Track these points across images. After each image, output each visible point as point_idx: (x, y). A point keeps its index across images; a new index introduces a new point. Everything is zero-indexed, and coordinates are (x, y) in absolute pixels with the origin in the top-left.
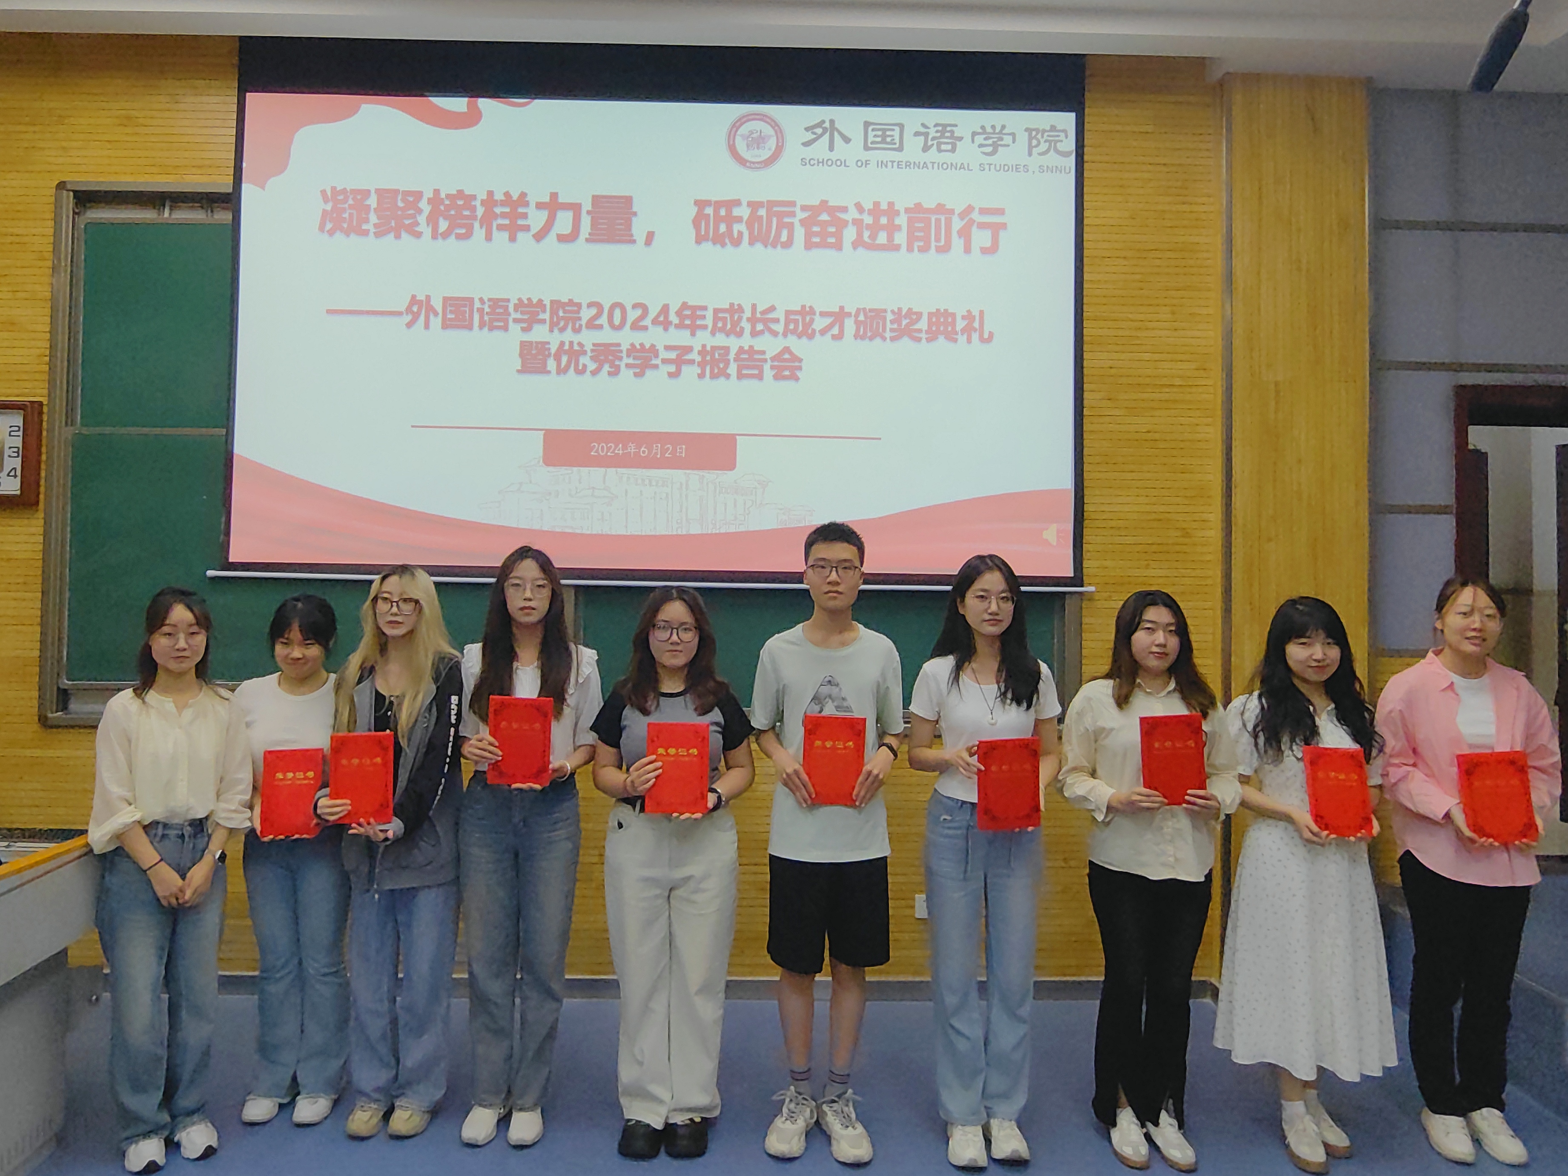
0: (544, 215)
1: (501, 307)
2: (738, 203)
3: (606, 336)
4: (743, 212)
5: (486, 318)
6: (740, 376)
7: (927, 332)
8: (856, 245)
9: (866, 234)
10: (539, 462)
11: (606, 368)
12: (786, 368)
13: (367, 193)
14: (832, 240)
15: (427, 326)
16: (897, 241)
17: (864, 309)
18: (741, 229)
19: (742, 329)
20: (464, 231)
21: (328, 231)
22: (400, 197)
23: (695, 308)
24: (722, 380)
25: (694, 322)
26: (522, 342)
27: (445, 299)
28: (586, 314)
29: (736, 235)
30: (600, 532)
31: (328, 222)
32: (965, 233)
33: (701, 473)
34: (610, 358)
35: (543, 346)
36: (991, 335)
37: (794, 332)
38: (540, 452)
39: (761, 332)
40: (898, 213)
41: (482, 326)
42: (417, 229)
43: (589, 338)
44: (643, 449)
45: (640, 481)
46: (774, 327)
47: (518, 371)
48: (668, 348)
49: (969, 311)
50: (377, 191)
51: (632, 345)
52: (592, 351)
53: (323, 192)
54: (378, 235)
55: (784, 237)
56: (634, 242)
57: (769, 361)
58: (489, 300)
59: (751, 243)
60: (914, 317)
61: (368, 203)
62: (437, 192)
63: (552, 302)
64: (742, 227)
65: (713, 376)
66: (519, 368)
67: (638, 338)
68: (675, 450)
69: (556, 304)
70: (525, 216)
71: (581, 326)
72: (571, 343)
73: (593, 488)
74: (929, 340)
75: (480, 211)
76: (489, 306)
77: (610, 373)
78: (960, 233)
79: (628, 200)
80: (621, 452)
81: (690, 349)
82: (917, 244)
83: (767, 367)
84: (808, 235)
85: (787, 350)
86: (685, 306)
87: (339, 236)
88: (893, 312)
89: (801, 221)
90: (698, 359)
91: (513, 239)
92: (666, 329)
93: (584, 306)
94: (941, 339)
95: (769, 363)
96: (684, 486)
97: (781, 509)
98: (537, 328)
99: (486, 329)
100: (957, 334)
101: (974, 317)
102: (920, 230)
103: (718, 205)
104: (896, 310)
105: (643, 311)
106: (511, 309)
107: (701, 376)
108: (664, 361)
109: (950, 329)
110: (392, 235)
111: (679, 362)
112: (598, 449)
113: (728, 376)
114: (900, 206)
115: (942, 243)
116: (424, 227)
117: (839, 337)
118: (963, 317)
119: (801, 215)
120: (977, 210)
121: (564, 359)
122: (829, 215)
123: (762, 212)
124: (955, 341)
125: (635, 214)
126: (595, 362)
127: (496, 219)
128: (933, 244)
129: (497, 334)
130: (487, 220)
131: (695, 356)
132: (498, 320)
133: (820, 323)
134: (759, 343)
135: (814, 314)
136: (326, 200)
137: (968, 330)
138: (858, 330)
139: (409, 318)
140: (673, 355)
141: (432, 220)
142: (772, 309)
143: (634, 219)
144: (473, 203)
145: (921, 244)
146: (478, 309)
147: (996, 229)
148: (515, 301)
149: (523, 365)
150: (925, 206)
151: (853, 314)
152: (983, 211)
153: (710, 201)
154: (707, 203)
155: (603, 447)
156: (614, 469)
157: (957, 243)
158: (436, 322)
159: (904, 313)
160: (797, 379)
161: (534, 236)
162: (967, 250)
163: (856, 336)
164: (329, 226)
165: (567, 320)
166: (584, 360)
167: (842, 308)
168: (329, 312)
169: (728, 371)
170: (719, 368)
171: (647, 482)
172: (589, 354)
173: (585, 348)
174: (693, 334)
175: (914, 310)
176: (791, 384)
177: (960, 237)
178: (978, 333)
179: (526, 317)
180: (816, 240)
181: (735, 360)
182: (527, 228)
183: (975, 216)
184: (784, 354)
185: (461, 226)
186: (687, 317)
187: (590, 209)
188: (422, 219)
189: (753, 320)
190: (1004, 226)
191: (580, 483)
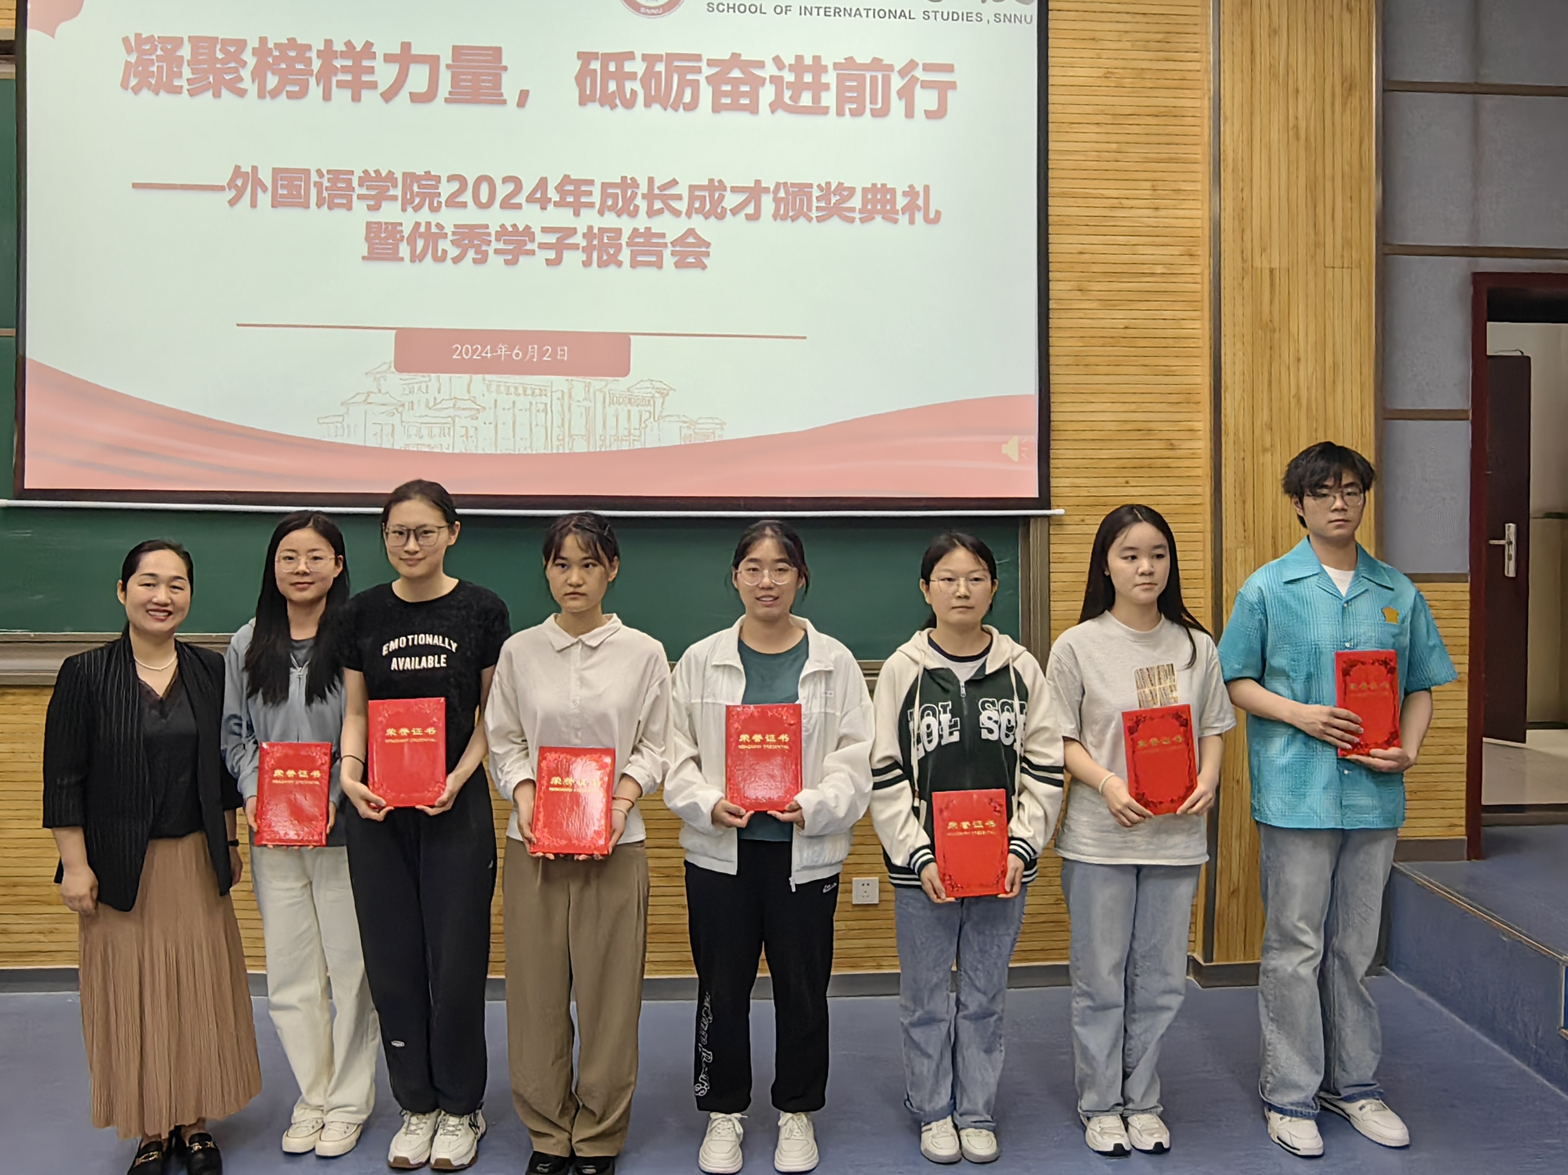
0: (394, 69)
1: (343, 181)
2: (630, 56)
3: (471, 216)
4: (637, 67)
5: (325, 194)
6: (634, 264)
7: (860, 212)
8: (774, 107)
9: (787, 94)
10: (390, 367)
11: (471, 254)
12: (689, 254)
13: (178, 42)
14: (744, 101)
15: (254, 204)
16: (824, 103)
17: (785, 184)
18: (635, 88)
19: (637, 207)
20: (296, 88)
21: (132, 88)
22: (219, 47)
23: (579, 183)
24: (612, 268)
25: (577, 197)
26: (369, 225)
27: (276, 171)
28: (446, 189)
29: (628, 96)
30: (464, 451)
31: (132, 78)
32: (906, 93)
33: (588, 380)
34: (476, 242)
35: (394, 228)
36: (938, 213)
37: (700, 211)
38: (391, 357)
39: (660, 211)
40: (825, 69)
41: (319, 205)
42: (242, 86)
43: (449, 218)
44: (516, 351)
45: (512, 390)
46: (675, 204)
47: (364, 258)
48: (545, 230)
49: (911, 187)
50: (190, 38)
51: (503, 226)
52: (454, 233)
53: (126, 40)
54: (192, 93)
55: (687, 98)
56: (504, 102)
57: (669, 245)
58: (329, 172)
59: (647, 105)
60: (845, 193)
61: (179, 53)
62: (263, 41)
63: (405, 175)
64: (637, 86)
65: (602, 264)
66: (366, 254)
67: (509, 218)
68: (554, 352)
69: (410, 178)
70: (371, 70)
71: (440, 203)
72: (428, 224)
73: (455, 398)
74: (862, 220)
75: (316, 64)
76: (329, 179)
77: (475, 261)
78: (900, 94)
79: (498, 51)
80: (489, 355)
81: (573, 231)
82: (847, 107)
83: (667, 253)
84: (717, 95)
85: (691, 232)
86: (566, 179)
87: (146, 94)
88: (819, 186)
89: (707, 78)
90: (583, 243)
91: (356, 98)
92: (544, 208)
93: (444, 180)
94: (879, 218)
95: (670, 248)
96: (566, 397)
97: (685, 422)
98: (385, 204)
99: (326, 206)
100: (897, 213)
101: (918, 192)
102: (851, 89)
103: (607, 58)
104: (824, 185)
105: (516, 185)
106: (355, 184)
107: (587, 264)
108: (543, 246)
109: (888, 207)
110: (210, 94)
111: (560, 247)
112: (462, 352)
113: (619, 264)
114: (825, 61)
115: (879, 106)
116: (247, 83)
117: (754, 217)
118: (905, 194)
119: (707, 71)
120: (921, 67)
121: (420, 244)
122: (743, 73)
123: (660, 67)
124: (896, 221)
125: (505, 68)
126: (458, 246)
127: (336, 75)
128: (868, 106)
129: (340, 214)
130: (325, 75)
131: (578, 239)
132: (341, 196)
133: (731, 200)
134: (658, 225)
135: (725, 190)
136: (129, 50)
137: (911, 208)
138: (777, 209)
139: (231, 194)
140: (552, 239)
141: (259, 75)
142: (674, 183)
143: (505, 77)
144: (308, 55)
145: (854, 106)
146: (316, 183)
147: (944, 89)
148: (358, 173)
149: (370, 251)
150: (858, 61)
151: (772, 189)
152: (927, 68)
153: (597, 53)
154: (594, 56)
155: (467, 349)
156: (480, 376)
157: (897, 106)
158: (264, 199)
159: (833, 188)
160: (704, 267)
161: (381, 94)
162: (909, 113)
163: (775, 216)
164: (133, 82)
165: (423, 196)
166: (444, 245)
167: (758, 182)
168: (135, 186)
169: (620, 258)
170: (608, 254)
171: (521, 391)
172: (450, 237)
173: (445, 231)
174: (577, 214)
175: (845, 185)
176: (696, 273)
177: (900, 99)
178: (922, 212)
179: (373, 193)
180: (726, 101)
181: (628, 244)
182: (373, 85)
183: (919, 73)
184: (687, 238)
185: (293, 82)
186: (570, 193)
187: (450, 62)
188: (246, 73)
189: (649, 197)
190: (953, 85)
191: (439, 392)
